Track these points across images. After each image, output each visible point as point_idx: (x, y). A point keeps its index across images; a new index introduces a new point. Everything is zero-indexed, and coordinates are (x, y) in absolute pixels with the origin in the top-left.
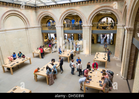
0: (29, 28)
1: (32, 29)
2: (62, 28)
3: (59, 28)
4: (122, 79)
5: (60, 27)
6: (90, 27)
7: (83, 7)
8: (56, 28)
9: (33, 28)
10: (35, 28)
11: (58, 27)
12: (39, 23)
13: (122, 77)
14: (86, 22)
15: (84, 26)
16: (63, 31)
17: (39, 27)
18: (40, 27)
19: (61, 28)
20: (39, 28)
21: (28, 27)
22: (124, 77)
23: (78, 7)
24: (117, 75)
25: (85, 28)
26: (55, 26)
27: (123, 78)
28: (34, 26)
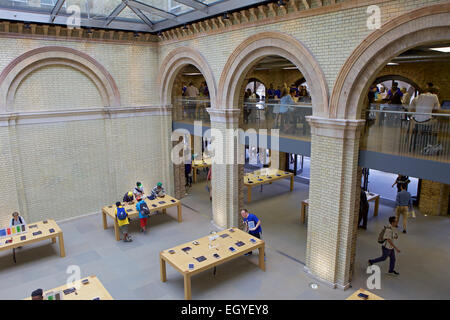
0: (116, 112)
1: (132, 115)
2: (232, 120)
3: (219, 119)
5: (220, 115)
6: (346, 131)
7: (316, 21)
8: (211, 117)
9: (134, 111)
10: (143, 114)
11: (215, 115)
12: (166, 93)
14: (325, 99)
17: (163, 110)
18: (168, 109)
19: (224, 119)
20: (162, 113)
21: (113, 106)
23: (293, 23)
26: (207, 110)
28: (139, 105)
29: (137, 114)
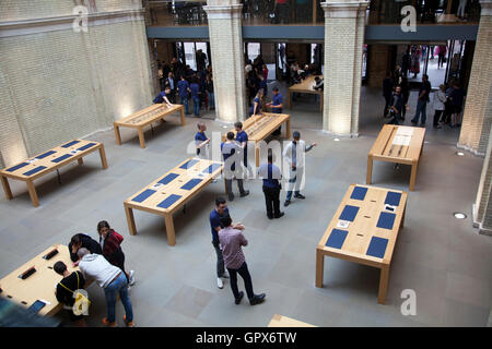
0: (93, 19)
1: (107, 22)
2: (236, 16)
3: (221, 16)
4: (476, 232)
5: (223, 11)
6: (358, 12)
8: (209, 16)
9: (109, 17)
10: (117, 20)
11: (215, 12)
13: (476, 226)
15: (332, 9)
16: (237, 31)
17: (135, 15)
18: (142, 13)
19: (228, 16)
20: (133, 19)
22: (484, 226)
24: (460, 216)
25: (335, 14)
26: (205, 8)
27: (481, 227)
28: (111, 10)
29: (112, 21)
